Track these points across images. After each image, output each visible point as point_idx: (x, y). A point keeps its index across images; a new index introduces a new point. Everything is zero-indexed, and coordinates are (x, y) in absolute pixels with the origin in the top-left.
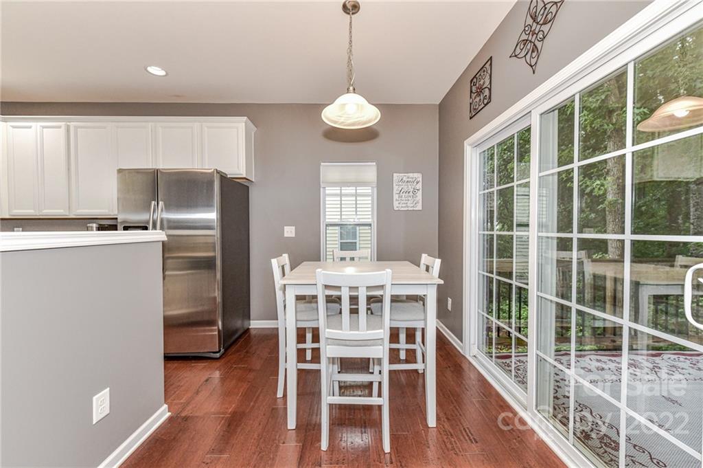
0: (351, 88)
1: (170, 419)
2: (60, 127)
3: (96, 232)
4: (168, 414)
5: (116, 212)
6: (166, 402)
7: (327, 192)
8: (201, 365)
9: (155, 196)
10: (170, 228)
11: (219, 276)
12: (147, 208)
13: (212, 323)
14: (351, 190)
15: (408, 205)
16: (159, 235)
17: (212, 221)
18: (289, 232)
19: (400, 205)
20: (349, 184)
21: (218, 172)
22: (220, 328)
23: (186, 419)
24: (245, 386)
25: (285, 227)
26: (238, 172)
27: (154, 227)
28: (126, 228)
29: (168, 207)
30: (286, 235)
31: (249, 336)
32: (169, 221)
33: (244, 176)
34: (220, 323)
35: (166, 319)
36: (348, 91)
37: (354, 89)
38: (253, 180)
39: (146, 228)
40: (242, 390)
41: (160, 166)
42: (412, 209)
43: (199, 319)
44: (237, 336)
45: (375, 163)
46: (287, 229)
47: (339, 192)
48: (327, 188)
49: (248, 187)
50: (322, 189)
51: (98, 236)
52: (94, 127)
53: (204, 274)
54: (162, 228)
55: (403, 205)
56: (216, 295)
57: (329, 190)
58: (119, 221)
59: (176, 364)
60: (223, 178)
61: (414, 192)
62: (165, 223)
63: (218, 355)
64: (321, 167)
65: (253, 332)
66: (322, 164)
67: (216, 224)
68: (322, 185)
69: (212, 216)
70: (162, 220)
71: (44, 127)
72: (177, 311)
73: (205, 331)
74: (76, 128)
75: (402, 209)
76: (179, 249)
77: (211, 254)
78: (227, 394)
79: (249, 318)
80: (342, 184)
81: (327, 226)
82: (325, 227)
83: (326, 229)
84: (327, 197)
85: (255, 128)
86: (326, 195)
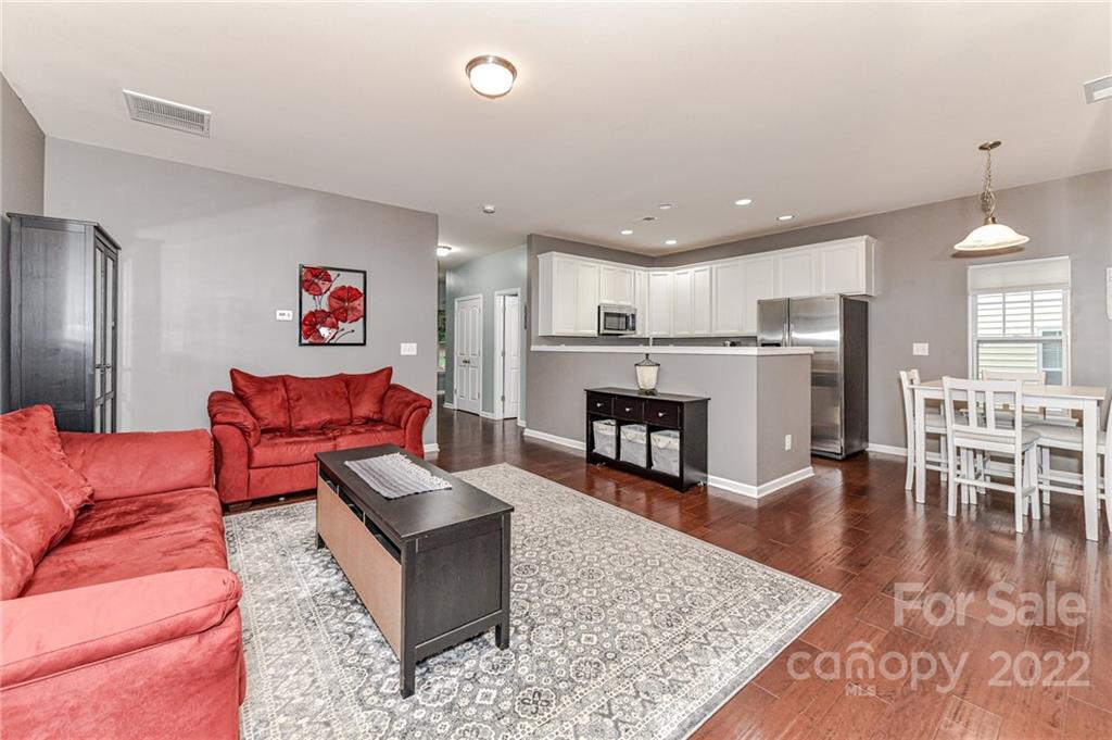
0: (990, 221)
2: (704, 271)
4: (813, 474)
7: (980, 301)
8: (826, 461)
9: (787, 320)
10: (799, 345)
12: (780, 329)
14: (1024, 296)
16: (808, 350)
17: (835, 339)
18: (921, 349)
20: (1017, 289)
21: (842, 296)
22: (842, 439)
25: (915, 345)
26: (858, 290)
27: (786, 345)
28: (763, 345)
30: (915, 353)
32: (798, 339)
33: (864, 293)
36: (986, 223)
37: (993, 219)
38: (874, 297)
39: (778, 345)
44: (856, 450)
45: (1068, 257)
46: (916, 346)
47: (1001, 299)
48: (979, 296)
49: (867, 303)
50: (970, 298)
57: (983, 298)
60: (845, 299)
62: (795, 343)
63: (840, 457)
64: (969, 273)
65: (871, 455)
66: (971, 267)
67: (839, 342)
68: (970, 292)
69: (833, 335)
70: (792, 338)
77: (832, 371)
79: (867, 441)
80: (1004, 290)
81: (979, 342)
82: (975, 343)
83: (978, 347)
84: (980, 307)
85: (875, 241)
86: (978, 304)
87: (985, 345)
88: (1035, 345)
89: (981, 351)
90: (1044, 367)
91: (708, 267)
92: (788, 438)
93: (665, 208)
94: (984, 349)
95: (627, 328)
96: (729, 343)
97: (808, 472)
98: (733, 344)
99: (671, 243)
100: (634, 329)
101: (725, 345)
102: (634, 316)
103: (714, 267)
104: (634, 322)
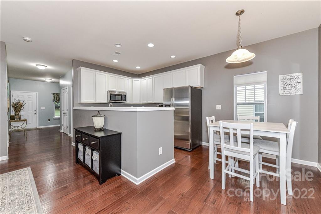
0: (240, 47)
1: (175, 163)
2: (151, 78)
3: (158, 107)
4: (175, 162)
5: (163, 101)
6: (174, 158)
7: (238, 89)
8: (185, 152)
9: (172, 96)
10: (176, 106)
11: (190, 123)
12: (170, 100)
13: (188, 140)
14: (252, 87)
15: (291, 92)
16: (172, 108)
17: (188, 103)
18: (219, 107)
19: (285, 93)
20: (249, 84)
21: (190, 86)
22: (191, 142)
23: (179, 164)
24: (198, 162)
25: (217, 106)
26: (198, 85)
27: (172, 106)
28: (165, 106)
29: (176, 100)
30: (217, 109)
31: (202, 147)
32: (176, 104)
33: (200, 86)
34: (191, 141)
35: (175, 136)
38: (204, 87)
39: (170, 106)
40: (196, 163)
41: (174, 87)
42: (294, 94)
43: (184, 138)
44: (197, 146)
45: (266, 72)
47: (244, 88)
48: (237, 87)
49: (202, 90)
50: (234, 88)
51: (159, 108)
52: (158, 77)
53: (186, 122)
54: (174, 106)
55: (287, 92)
56: (189, 131)
57: (239, 88)
58: (164, 104)
59: (177, 150)
60: (192, 88)
61: (296, 84)
62: (175, 105)
63: (190, 150)
64: (234, 78)
65: (203, 146)
66: (235, 76)
67: (190, 105)
68: (234, 86)
69: (188, 102)
70: (174, 104)
71: (148, 79)
72: (178, 134)
73: (186, 142)
74: (155, 78)
75: (286, 94)
76: (178, 113)
77: (188, 115)
78: (192, 162)
79: (202, 141)
80: (245, 84)
81: (237, 104)
82: (236, 105)
83: (237, 106)
84: (238, 91)
85: (205, 67)
86: (237, 90)
87: (239, 106)
88: (253, 105)
89: (238, 107)
90: (255, 112)
91: (152, 77)
92: (160, 149)
93: (118, 46)
94: (239, 107)
95: (122, 100)
96: (158, 105)
97: (173, 161)
98: (160, 106)
99: (138, 68)
100: (125, 100)
101: (157, 106)
102: (125, 96)
103: (154, 77)
104: (125, 98)
